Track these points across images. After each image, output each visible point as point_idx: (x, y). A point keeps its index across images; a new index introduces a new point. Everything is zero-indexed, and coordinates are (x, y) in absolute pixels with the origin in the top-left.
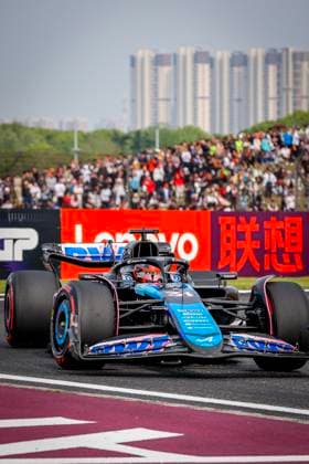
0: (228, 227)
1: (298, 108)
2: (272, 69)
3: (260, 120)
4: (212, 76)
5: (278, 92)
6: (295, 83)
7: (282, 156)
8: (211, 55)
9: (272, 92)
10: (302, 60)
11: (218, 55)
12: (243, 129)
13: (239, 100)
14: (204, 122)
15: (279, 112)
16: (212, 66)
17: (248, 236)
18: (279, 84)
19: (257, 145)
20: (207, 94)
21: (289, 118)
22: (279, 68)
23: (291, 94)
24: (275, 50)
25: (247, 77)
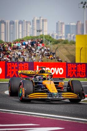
0: (9, 66)
1: (27, 35)
2: (20, 25)
3: (17, 38)
4: (5, 27)
5: (22, 31)
6: (26, 29)
7: (23, 48)
8: (5, 21)
9: (20, 31)
10: (28, 23)
11: (7, 21)
12: (13, 40)
13: (12, 33)
14: (3, 38)
15: (22, 36)
16: (5, 24)
17: (15, 68)
18: (22, 29)
19: (17, 45)
20: (4, 31)
21: (25, 38)
22: (22, 25)
23: (25, 32)
24: (21, 21)
25: (14, 27)
